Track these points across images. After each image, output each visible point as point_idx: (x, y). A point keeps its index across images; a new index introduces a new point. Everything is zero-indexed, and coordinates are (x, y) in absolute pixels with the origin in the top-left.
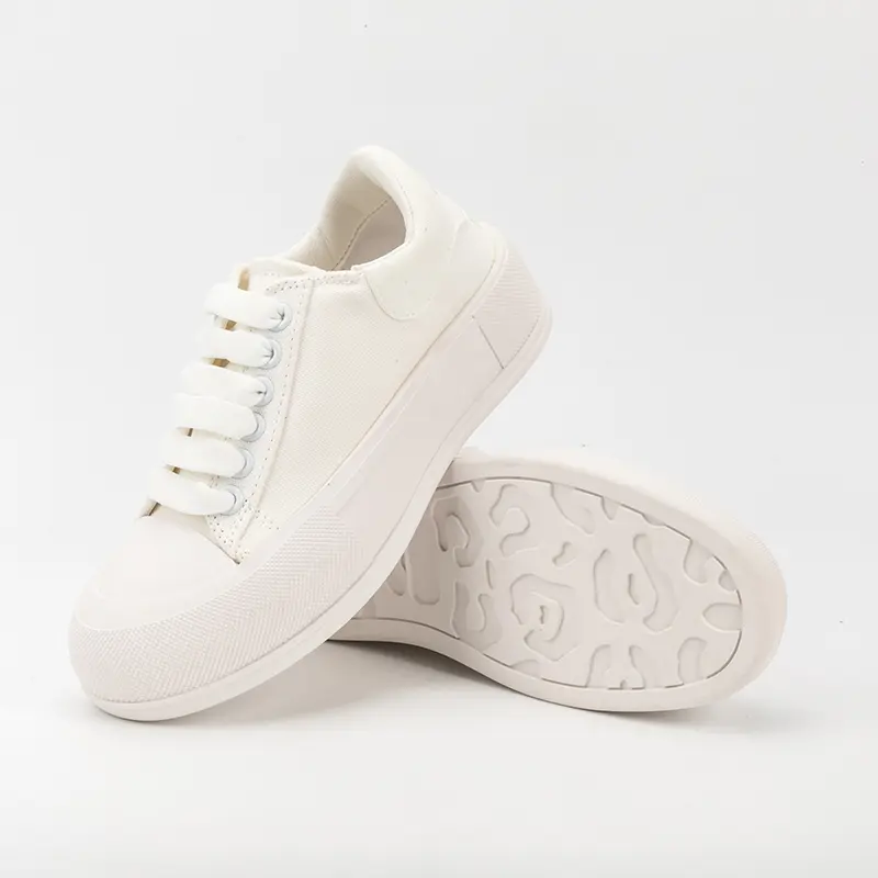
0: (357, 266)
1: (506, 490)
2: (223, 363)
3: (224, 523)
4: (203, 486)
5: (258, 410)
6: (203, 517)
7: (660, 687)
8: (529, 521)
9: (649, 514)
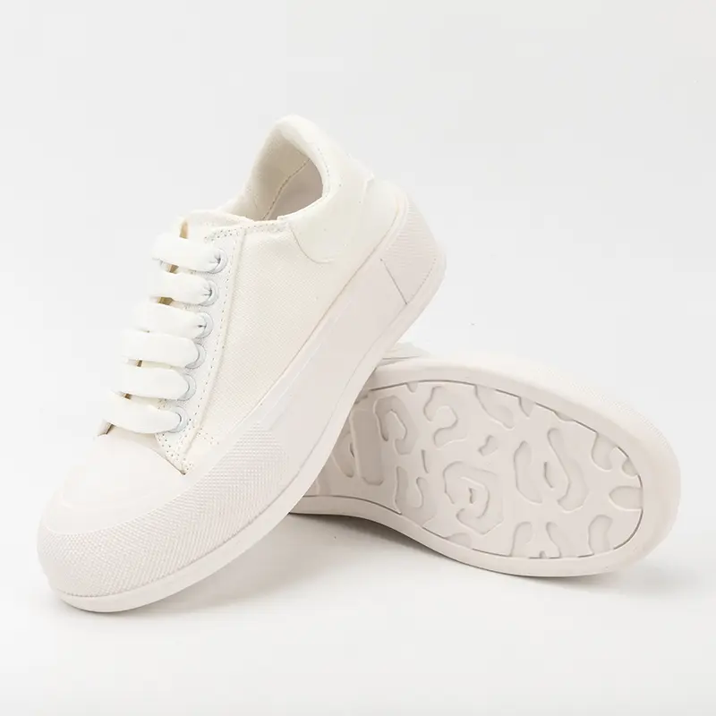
0: (282, 217)
1: (437, 391)
2: (166, 301)
3: (171, 439)
4: (152, 408)
5: (199, 341)
6: (152, 436)
7: (574, 556)
8: (457, 417)
9: (562, 412)
